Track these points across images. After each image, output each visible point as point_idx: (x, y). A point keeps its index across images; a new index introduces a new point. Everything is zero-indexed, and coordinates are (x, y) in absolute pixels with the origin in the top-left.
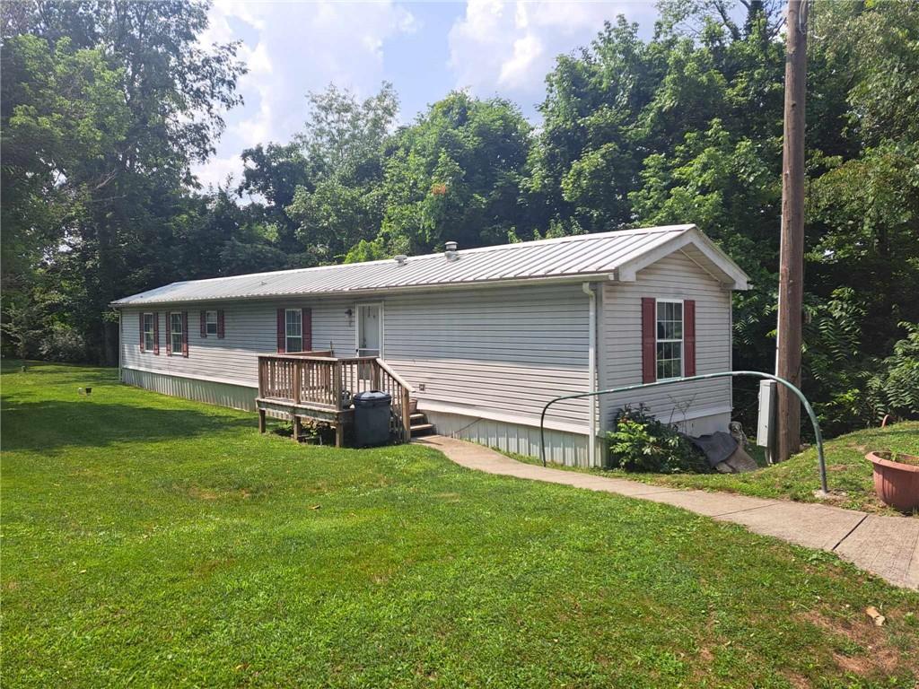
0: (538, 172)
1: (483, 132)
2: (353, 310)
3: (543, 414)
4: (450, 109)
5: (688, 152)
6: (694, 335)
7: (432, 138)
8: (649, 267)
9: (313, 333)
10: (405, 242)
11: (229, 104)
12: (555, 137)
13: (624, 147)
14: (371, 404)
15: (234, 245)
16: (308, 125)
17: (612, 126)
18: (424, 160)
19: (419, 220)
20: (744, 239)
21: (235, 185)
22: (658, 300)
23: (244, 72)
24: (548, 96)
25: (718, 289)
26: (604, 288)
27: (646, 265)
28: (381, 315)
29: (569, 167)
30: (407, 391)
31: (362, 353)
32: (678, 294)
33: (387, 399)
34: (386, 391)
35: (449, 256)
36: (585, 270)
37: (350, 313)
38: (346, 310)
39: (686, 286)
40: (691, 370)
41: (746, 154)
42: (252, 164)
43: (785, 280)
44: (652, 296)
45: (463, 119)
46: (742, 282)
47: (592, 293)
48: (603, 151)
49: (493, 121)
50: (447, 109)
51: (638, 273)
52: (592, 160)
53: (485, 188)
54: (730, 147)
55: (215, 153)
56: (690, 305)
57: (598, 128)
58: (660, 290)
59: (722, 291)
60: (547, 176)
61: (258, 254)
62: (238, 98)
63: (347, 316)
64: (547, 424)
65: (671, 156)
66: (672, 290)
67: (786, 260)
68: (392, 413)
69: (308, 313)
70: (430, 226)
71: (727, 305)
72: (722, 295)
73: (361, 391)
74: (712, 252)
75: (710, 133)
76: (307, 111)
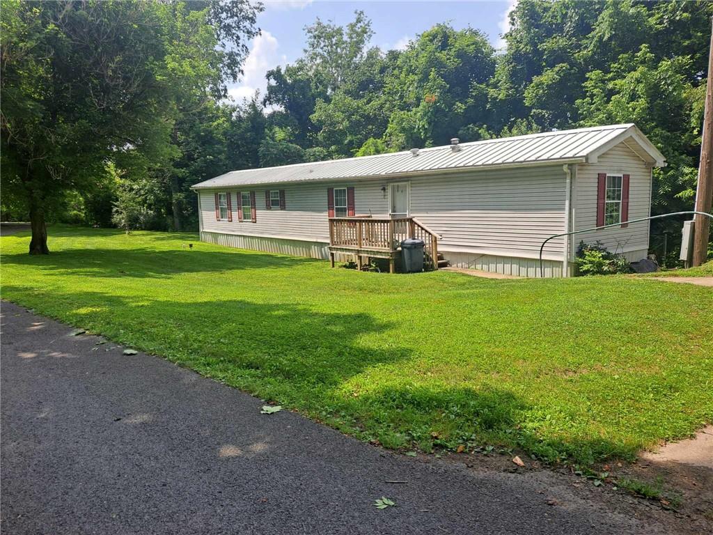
0: (504, 85)
1: (461, 54)
2: (386, 188)
3: (541, 250)
4: (435, 36)
5: (620, 68)
6: (628, 198)
7: (423, 60)
8: (604, 152)
9: (355, 203)
10: (402, 138)
11: (250, 34)
12: (516, 57)
13: (572, 65)
14: (413, 247)
15: (268, 143)
16: (306, 51)
17: (563, 49)
18: (416, 78)
19: (415, 122)
20: (663, 132)
21: (261, 98)
22: (607, 175)
23: (261, 10)
24: (511, 29)
25: (644, 167)
26: (577, 168)
27: (603, 153)
28: (408, 190)
29: (531, 82)
30: (436, 238)
31: (393, 216)
32: (620, 171)
33: (422, 244)
34: (420, 238)
35: (453, 148)
36: (565, 156)
37: (384, 189)
38: (381, 188)
39: (623, 165)
40: (625, 218)
41: (667, 70)
42: (273, 82)
43: (704, 160)
44: (604, 172)
45: (444, 45)
46: (661, 162)
47: (569, 171)
48: (556, 69)
49: (468, 46)
50: (433, 37)
51: (598, 157)
52: (548, 76)
53: (463, 97)
54: (654, 65)
55: (243, 73)
56: (627, 177)
57: (552, 52)
58: (609, 168)
59: (646, 168)
60: (511, 88)
61: (285, 150)
62: (257, 30)
63: (382, 192)
64: (544, 257)
65: (607, 71)
66: (616, 168)
67: (706, 148)
68: (424, 253)
69: (351, 190)
70: (423, 126)
71: (649, 178)
72: (646, 170)
73: (404, 239)
74: (642, 142)
75: (639, 54)
76: (305, 40)
